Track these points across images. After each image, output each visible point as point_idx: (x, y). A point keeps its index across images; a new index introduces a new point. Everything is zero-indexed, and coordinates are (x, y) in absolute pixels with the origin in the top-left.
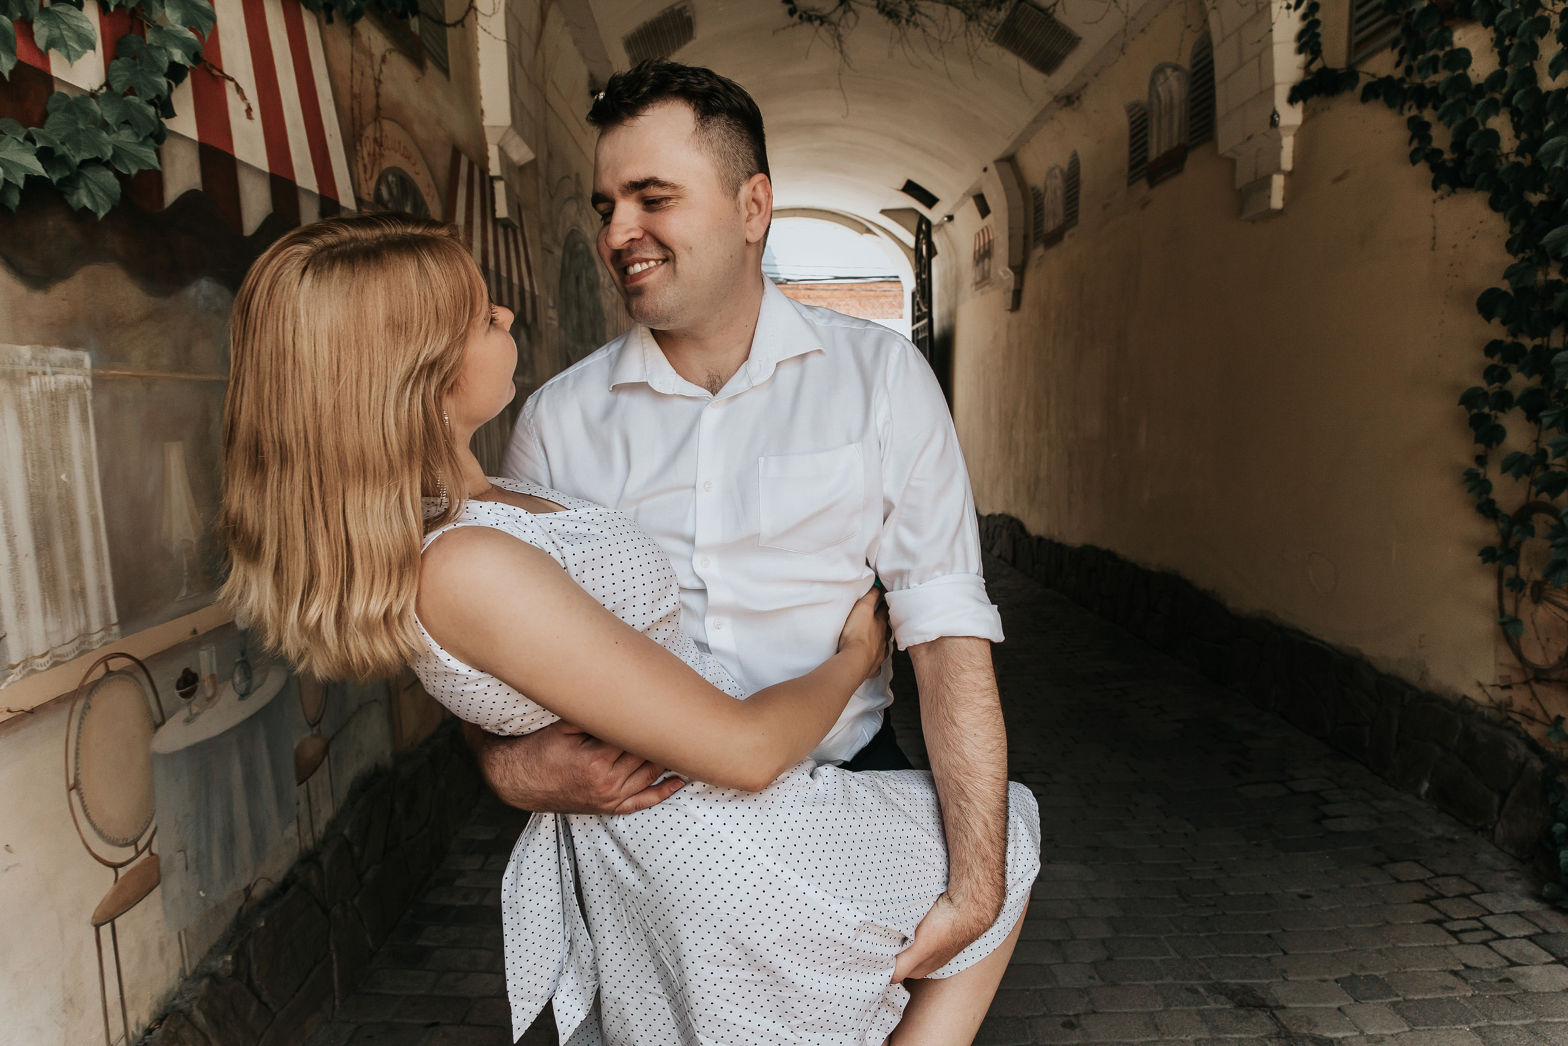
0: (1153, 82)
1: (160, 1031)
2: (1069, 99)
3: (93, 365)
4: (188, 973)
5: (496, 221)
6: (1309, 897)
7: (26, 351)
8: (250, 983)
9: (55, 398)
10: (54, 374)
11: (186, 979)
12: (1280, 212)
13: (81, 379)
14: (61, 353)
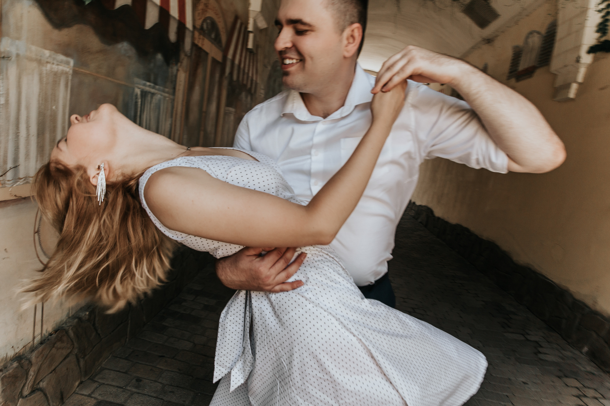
0: (527, 37)
1: (55, 335)
2: (489, 41)
3: (75, 66)
4: (70, 315)
5: (248, 49)
6: (527, 384)
7: (47, 53)
8: (94, 325)
9: (56, 75)
10: (58, 65)
11: (69, 318)
12: (572, 100)
13: (68, 70)
14: (61, 57)
